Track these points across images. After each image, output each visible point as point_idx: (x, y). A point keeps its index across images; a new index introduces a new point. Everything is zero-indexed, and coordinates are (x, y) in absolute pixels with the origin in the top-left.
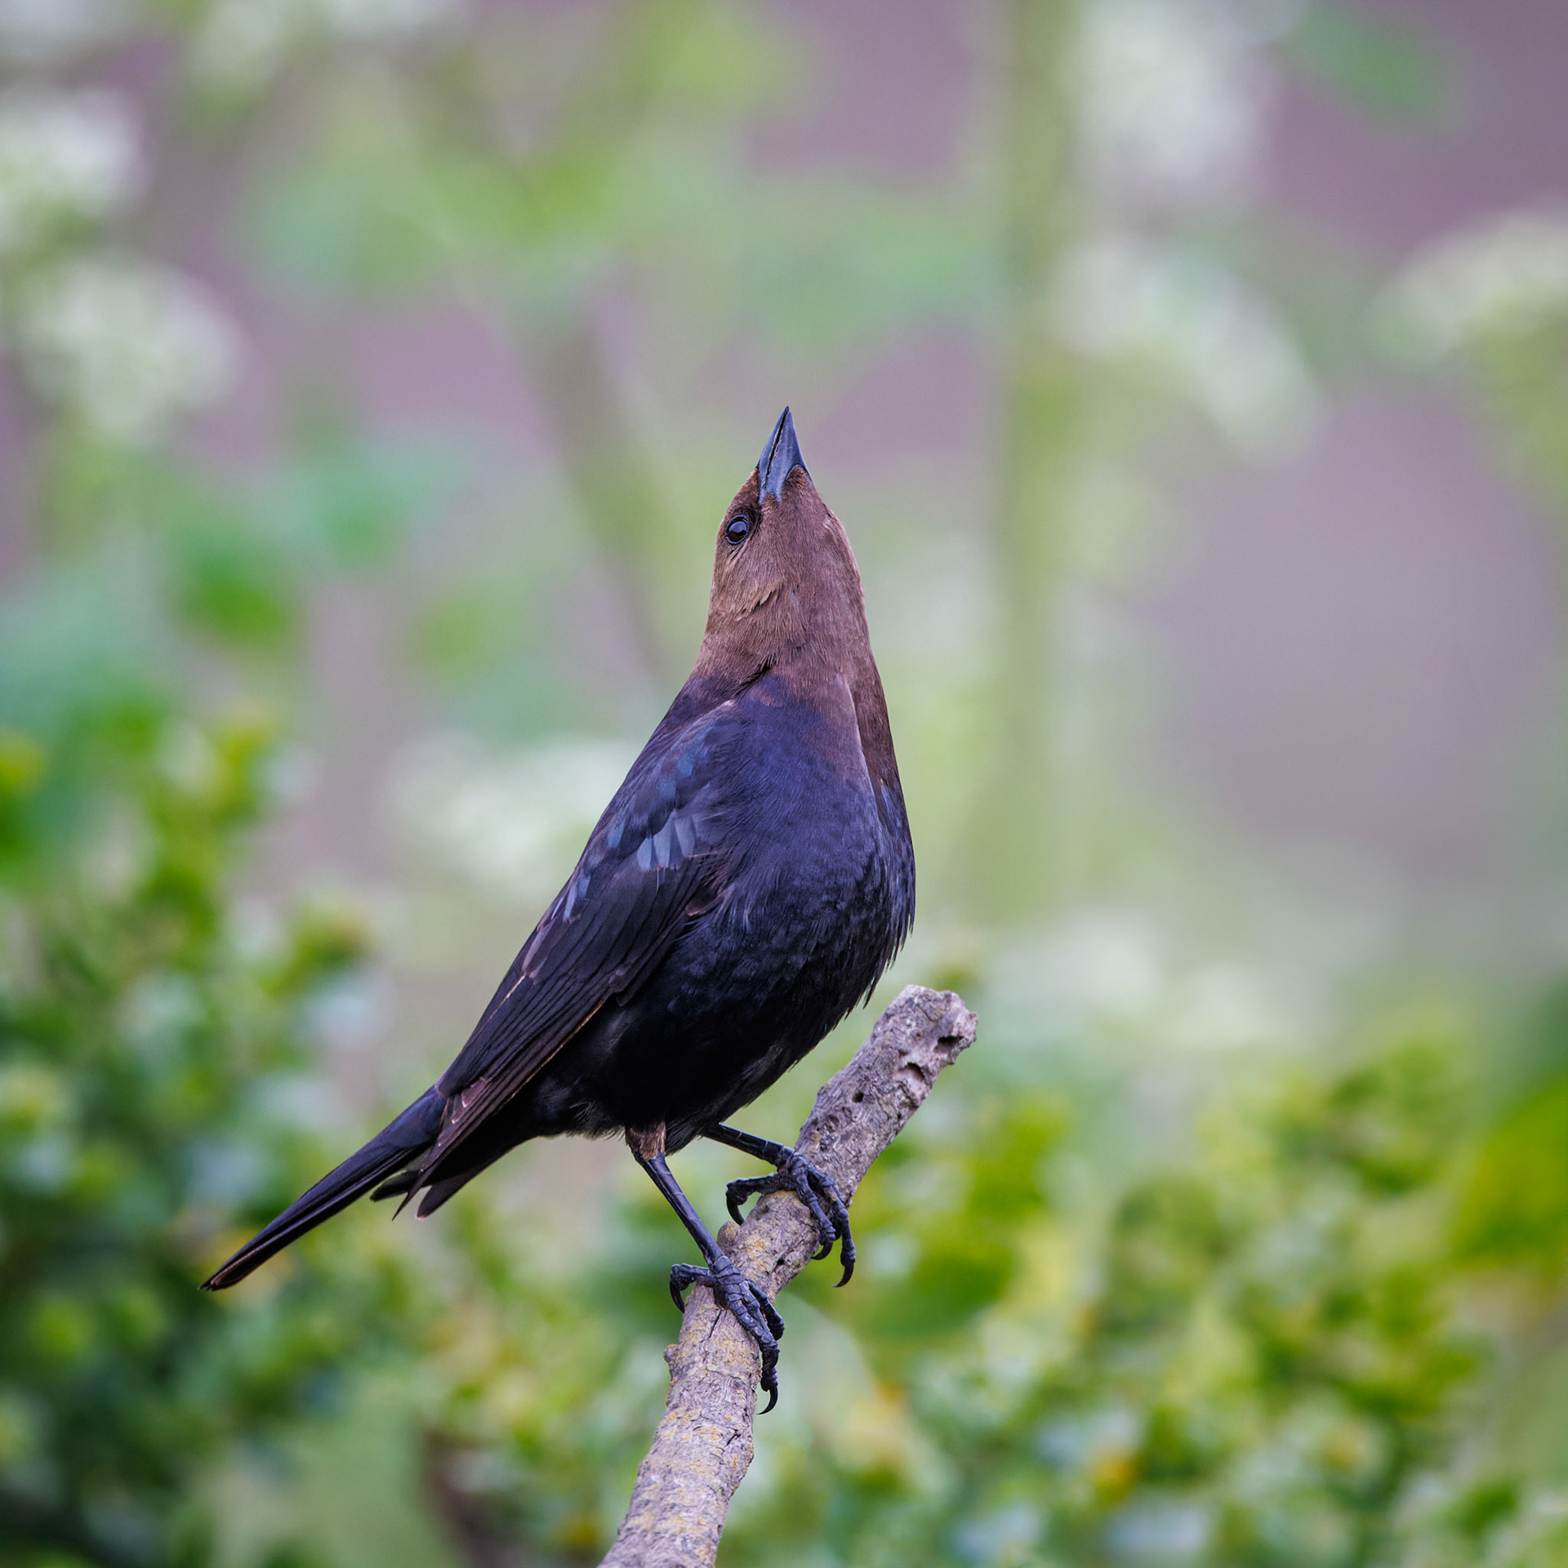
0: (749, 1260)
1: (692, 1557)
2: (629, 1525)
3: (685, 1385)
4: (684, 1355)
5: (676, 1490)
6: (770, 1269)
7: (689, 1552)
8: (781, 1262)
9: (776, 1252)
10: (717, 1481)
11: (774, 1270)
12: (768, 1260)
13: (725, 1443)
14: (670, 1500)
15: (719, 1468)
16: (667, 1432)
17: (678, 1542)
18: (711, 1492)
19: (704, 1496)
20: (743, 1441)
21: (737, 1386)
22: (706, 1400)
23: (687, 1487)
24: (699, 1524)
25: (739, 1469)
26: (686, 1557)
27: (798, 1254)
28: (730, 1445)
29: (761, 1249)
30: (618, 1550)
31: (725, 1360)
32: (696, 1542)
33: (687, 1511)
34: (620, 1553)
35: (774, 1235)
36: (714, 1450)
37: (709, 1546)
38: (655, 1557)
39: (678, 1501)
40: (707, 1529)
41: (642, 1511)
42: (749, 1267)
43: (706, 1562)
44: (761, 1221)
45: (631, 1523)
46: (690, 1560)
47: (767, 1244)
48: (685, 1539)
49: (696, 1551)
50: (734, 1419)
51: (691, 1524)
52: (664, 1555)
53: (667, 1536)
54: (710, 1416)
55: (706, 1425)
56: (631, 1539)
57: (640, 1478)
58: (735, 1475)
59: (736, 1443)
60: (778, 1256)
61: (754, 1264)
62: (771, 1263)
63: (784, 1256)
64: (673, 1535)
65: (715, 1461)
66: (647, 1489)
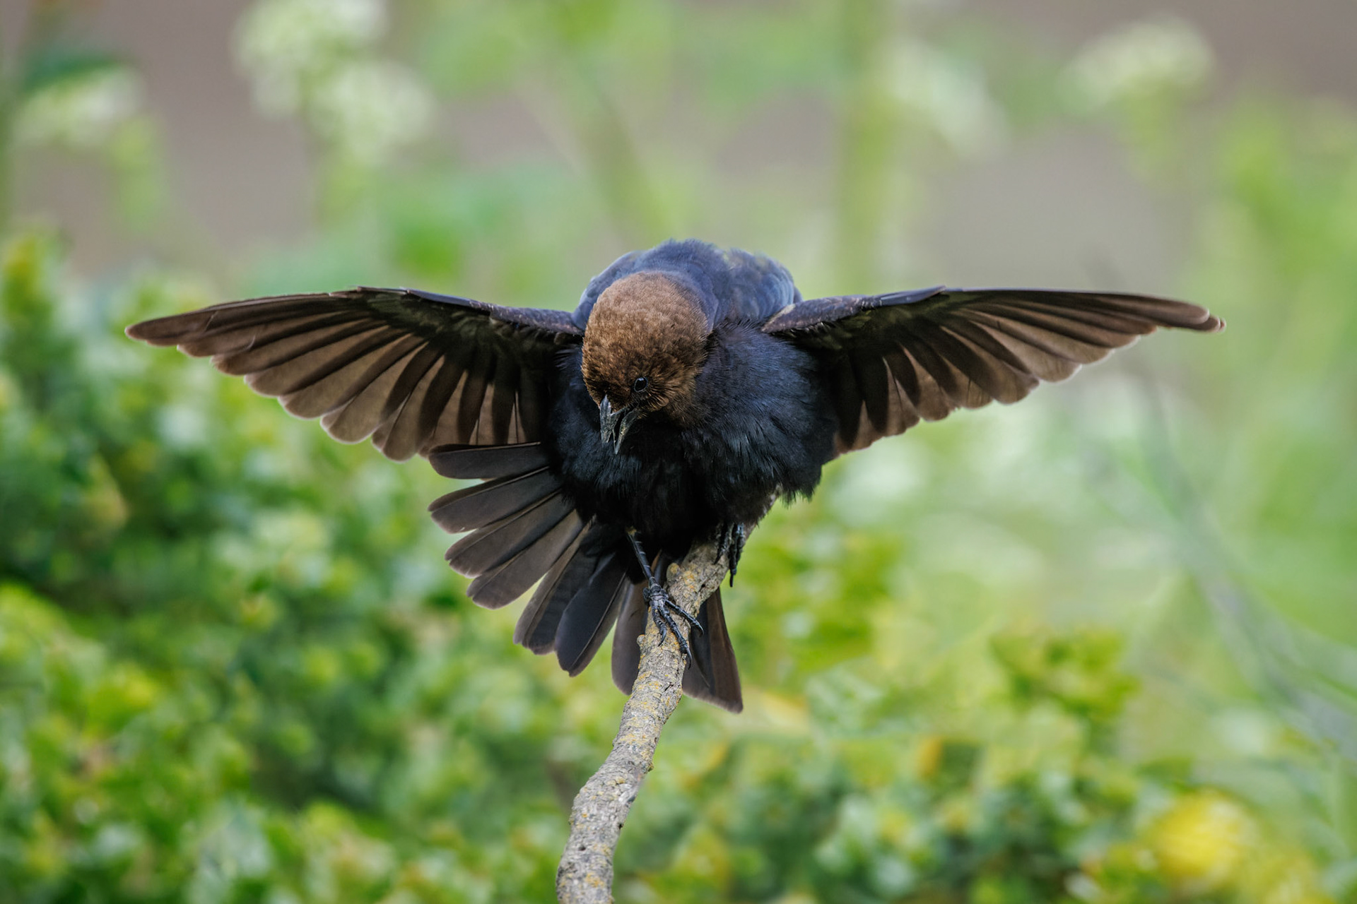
0: (685, 585)
1: (638, 757)
2: (619, 741)
3: (650, 658)
4: (648, 641)
5: (632, 719)
6: (697, 591)
7: (636, 754)
8: (703, 586)
9: (700, 580)
10: (656, 713)
11: (700, 591)
12: (696, 585)
13: (663, 690)
14: (628, 724)
15: (658, 705)
16: (640, 686)
17: (630, 749)
18: (652, 719)
19: (647, 722)
20: (675, 689)
21: (673, 657)
22: (655, 666)
23: (638, 716)
24: (643, 737)
25: (671, 704)
26: (635, 757)
27: (713, 581)
28: (667, 692)
29: (692, 580)
30: (613, 756)
31: (672, 644)
32: (641, 748)
33: (637, 730)
34: (614, 758)
35: (699, 570)
36: (655, 695)
37: (649, 750)
38: (617, 757)
39: (632, 725)
40: (648, 740)
41: (626, 732)
42: (685, 589)
43: (647, 759)
44: (692, 563)
45: (621, 740)
46: (637, 759)
47: (696, 576)
48: (634, 747)
49: (641, 753)
50: (670, 676)
51: (638, 738)
52: (622, 756)
53: (625, 745)
54: (656, 675)
55: (654, 680)
56: (620, 749)
57: (625, 713)
58: (668, 708)
59: (670, 690)
60: (702, 583)
61: (688, 588)
62: (698, 587)
63: (705, 582)
64: (628, 744)
65: (655, 701)
66: (629, 720)
